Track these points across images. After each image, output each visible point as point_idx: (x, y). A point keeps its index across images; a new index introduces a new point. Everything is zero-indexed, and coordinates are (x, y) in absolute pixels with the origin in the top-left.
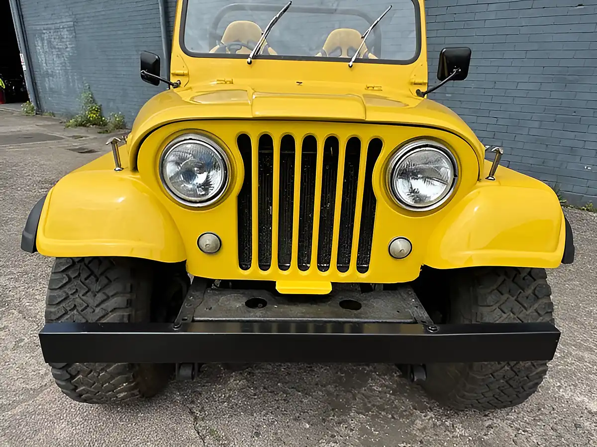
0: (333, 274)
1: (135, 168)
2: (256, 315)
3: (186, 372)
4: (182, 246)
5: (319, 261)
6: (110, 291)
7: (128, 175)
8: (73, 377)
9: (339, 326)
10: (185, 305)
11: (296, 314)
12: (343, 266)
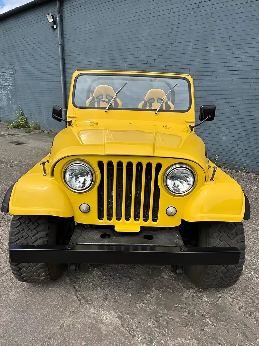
0: (141, 223)
1: (52, 175)
2: (105, 242)
3: (73, 267)
4: (72, 209)
5: (135, 216)
6: (38, 229)
7: (48, 177)
8: (20, 269)
9: (144, 248)
10: (73, 236)
11: (123, 242)
12: (146, 219)
